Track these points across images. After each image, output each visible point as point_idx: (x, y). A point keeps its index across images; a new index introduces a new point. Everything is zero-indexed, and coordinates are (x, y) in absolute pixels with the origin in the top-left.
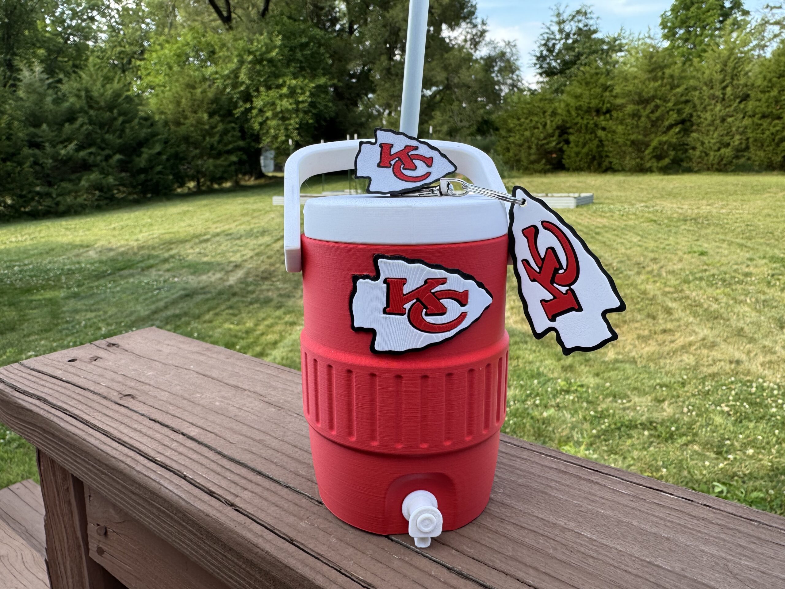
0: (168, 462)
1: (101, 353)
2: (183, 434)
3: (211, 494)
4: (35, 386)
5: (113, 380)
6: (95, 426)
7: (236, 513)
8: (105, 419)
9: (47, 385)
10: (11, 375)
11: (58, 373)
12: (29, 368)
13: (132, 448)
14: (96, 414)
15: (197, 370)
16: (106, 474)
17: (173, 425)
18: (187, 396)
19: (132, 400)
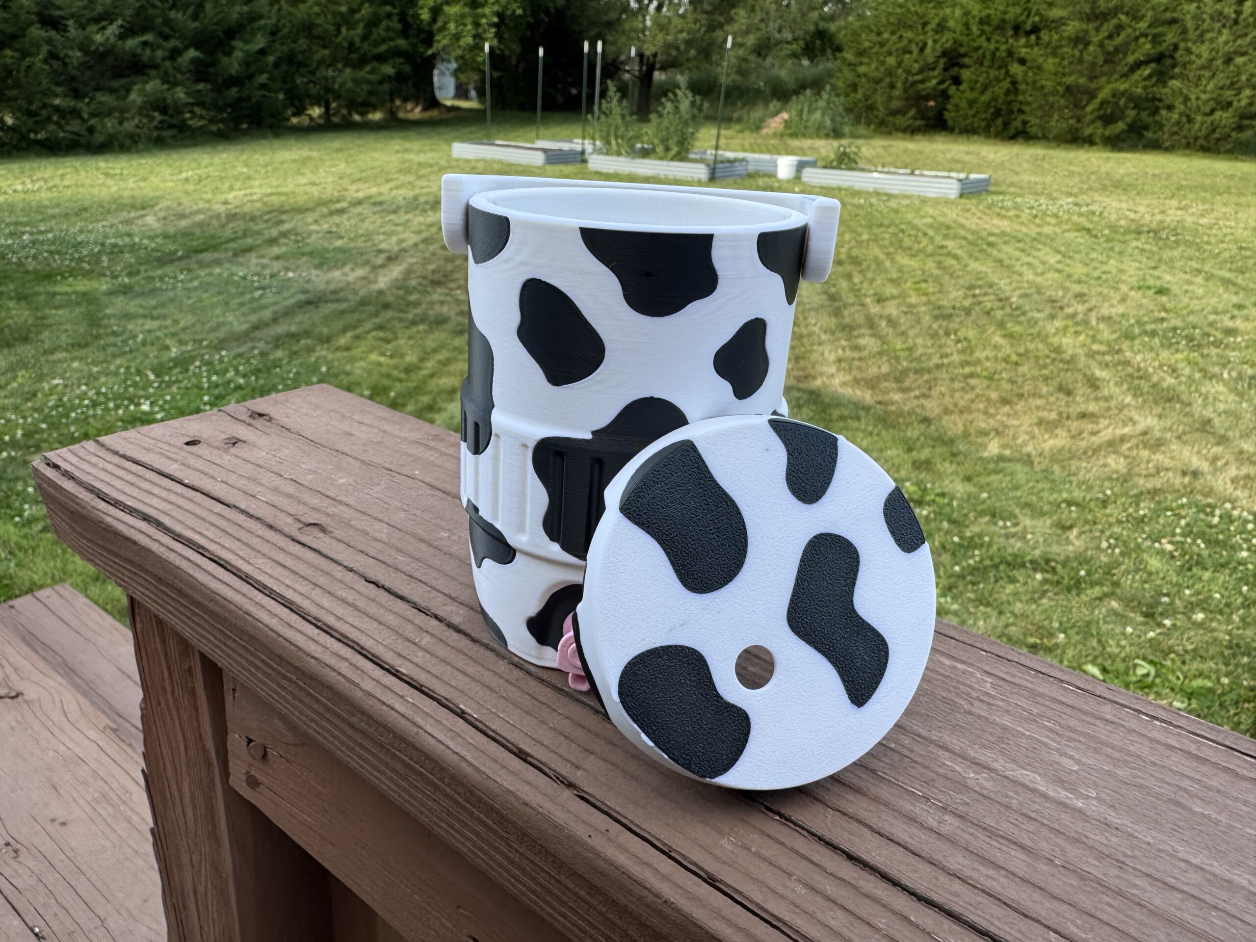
0: (422, 678)
1: (242, 432)
2: (436, 617)
3: (522, 755)
4: (135, 492)
5: (276, 490)
6: (265, 587)
7: (584, 805)
8: (278, 571)
9: (156, 491)
10: (85, 466)
11: (172, 468)
12: (116, 453)
13: (344, 640)
14: (261, 562)
15: (428, 480)
17: (415, 598)
18: (425, 536)
19: (321, 535)
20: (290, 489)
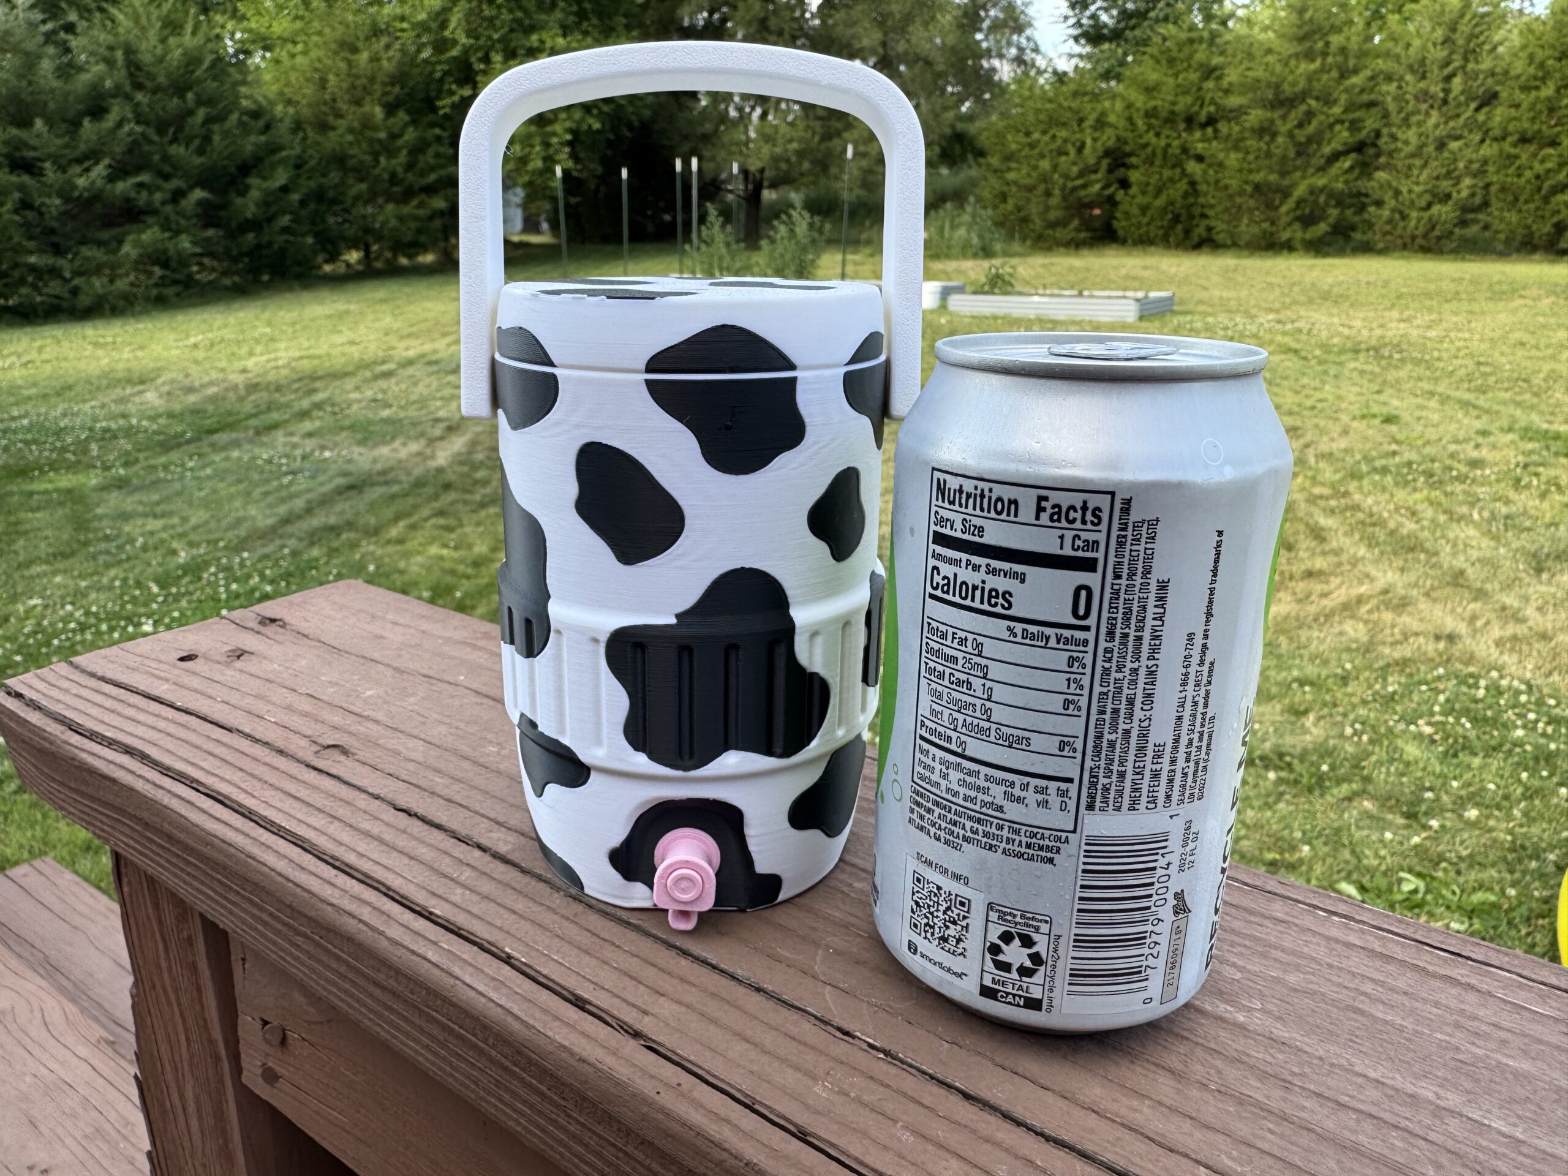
0: (461, 920)
1: (249, 641)
2: (480, 847)
3: (579, 1003)
4: (116, 721)
5: (289, 708)
6: (272, 823)
7: (652, 1056)
8: (289, 805)
9: (141, 717)
10: (55, 693)
11: (162, 690)
12: (93, 675)
13: (366, 880)
14: (268, 794)
15: (474, 686)
16: (305, 936)
17: (453, 825)
18: (468, 751)
19: (343, 758)
20: (306, 705)
